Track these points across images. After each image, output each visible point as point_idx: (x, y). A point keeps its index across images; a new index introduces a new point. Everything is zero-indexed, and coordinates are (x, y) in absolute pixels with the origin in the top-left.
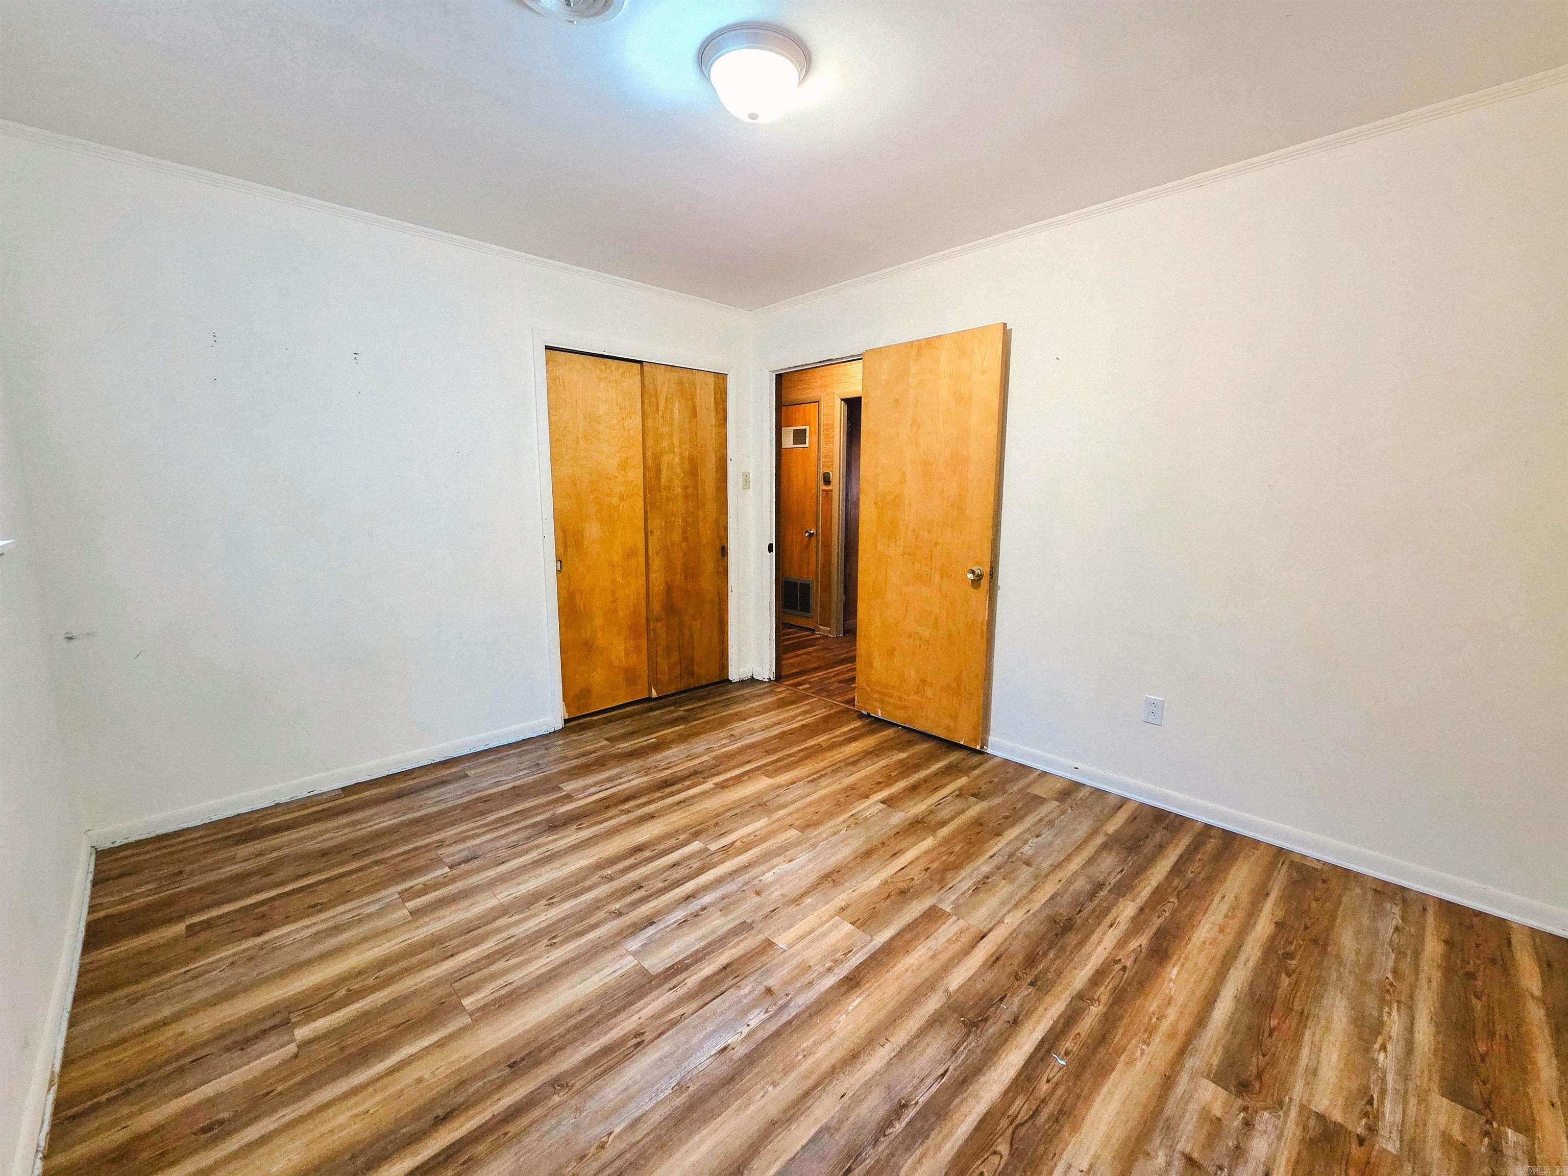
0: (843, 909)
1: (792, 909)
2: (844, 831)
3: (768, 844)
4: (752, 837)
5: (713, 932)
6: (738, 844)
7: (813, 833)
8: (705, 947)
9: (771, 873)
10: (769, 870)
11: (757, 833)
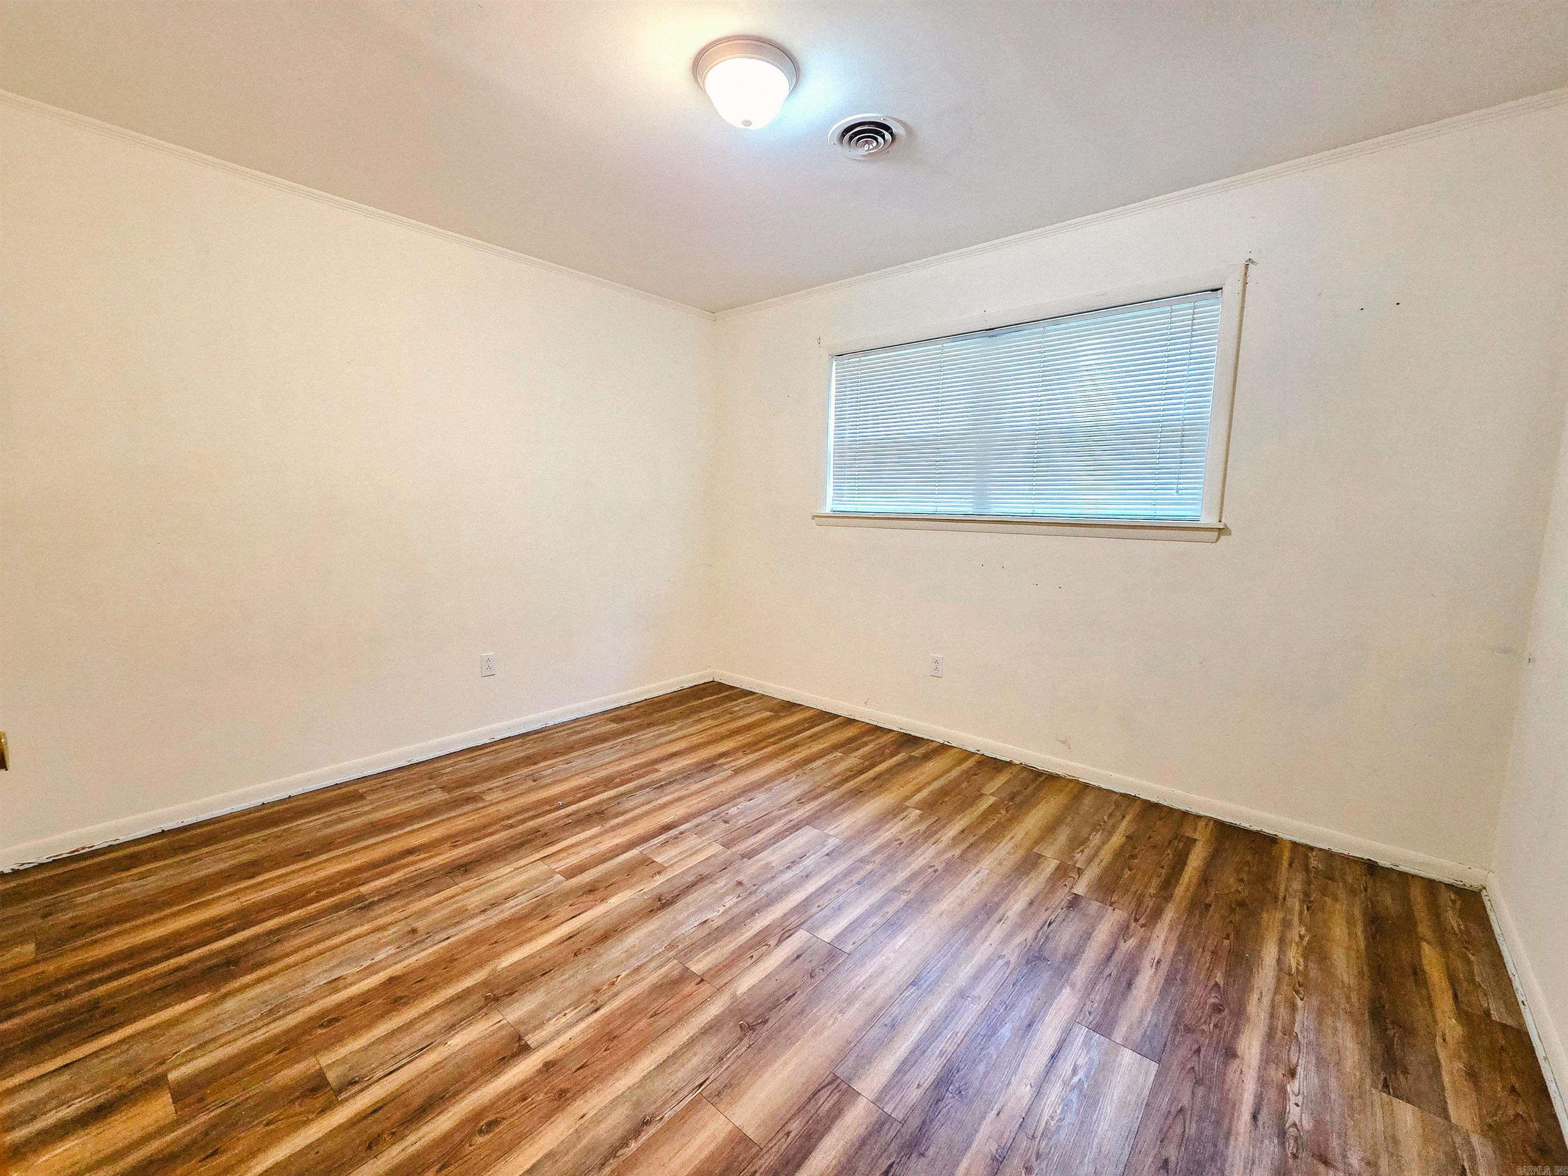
0: (659, 873)
1: (705, 871)
2: (623, 974)
3: (732, 946)
4: (756, 955)
5: (774, 851)
6: (772, 942)
7: (671, 968)
8: (778, 841)
9: (728, 905)
10: (730, 908)
11: (750, 962)
